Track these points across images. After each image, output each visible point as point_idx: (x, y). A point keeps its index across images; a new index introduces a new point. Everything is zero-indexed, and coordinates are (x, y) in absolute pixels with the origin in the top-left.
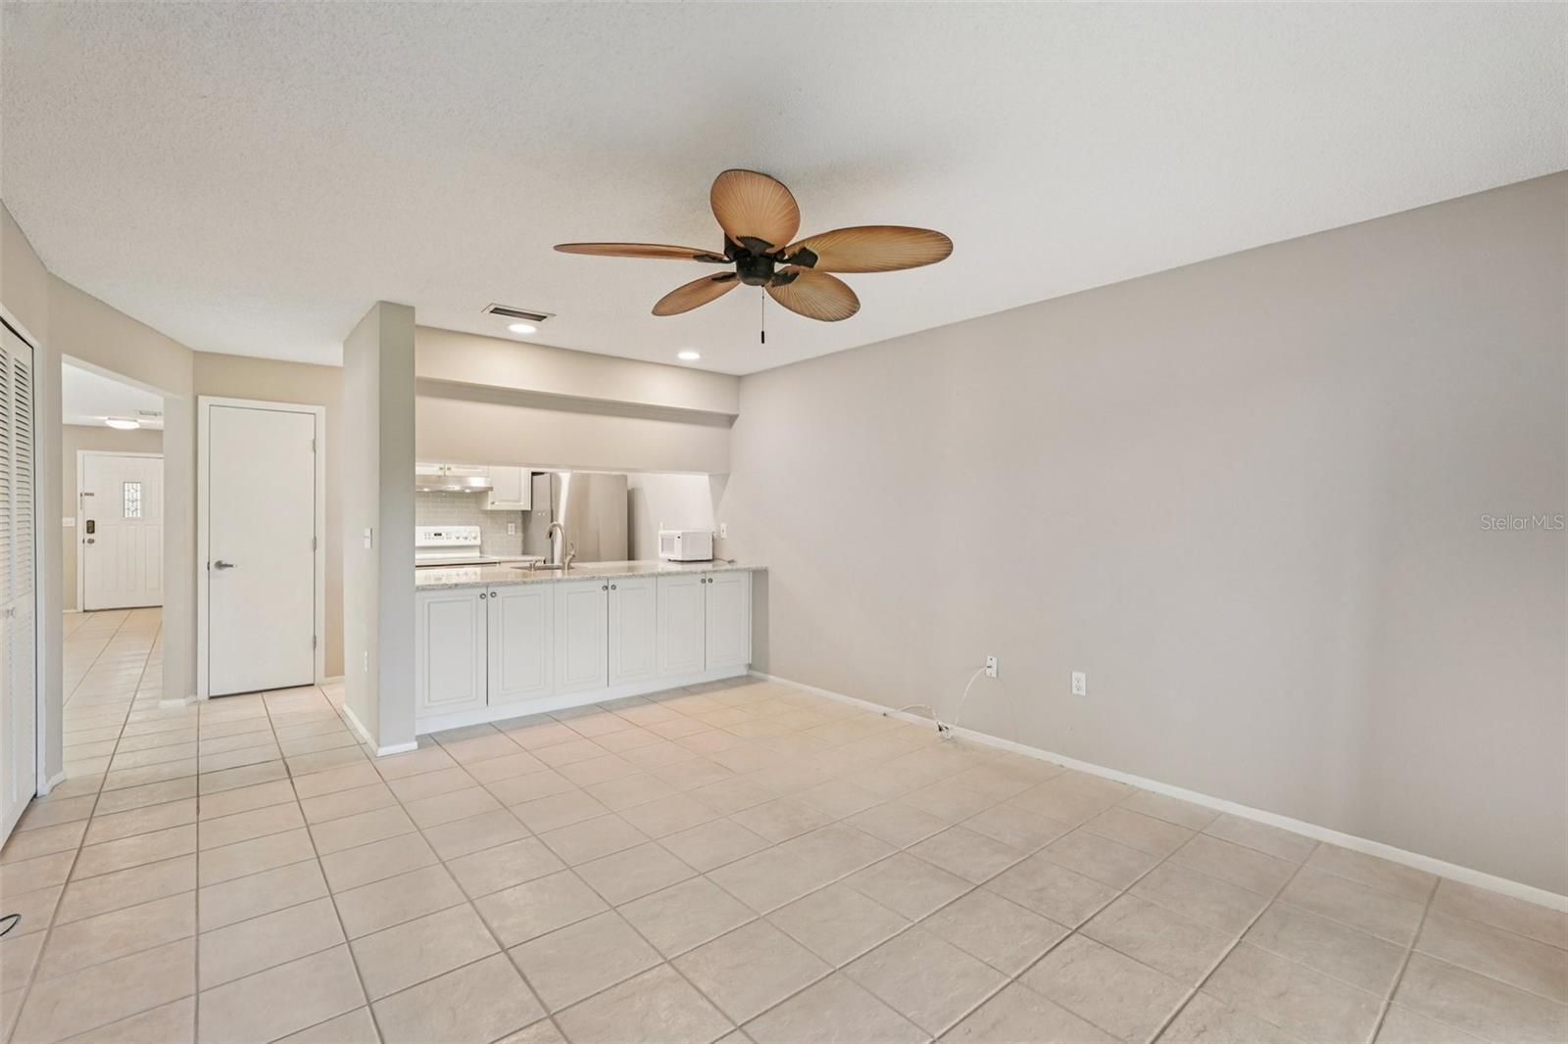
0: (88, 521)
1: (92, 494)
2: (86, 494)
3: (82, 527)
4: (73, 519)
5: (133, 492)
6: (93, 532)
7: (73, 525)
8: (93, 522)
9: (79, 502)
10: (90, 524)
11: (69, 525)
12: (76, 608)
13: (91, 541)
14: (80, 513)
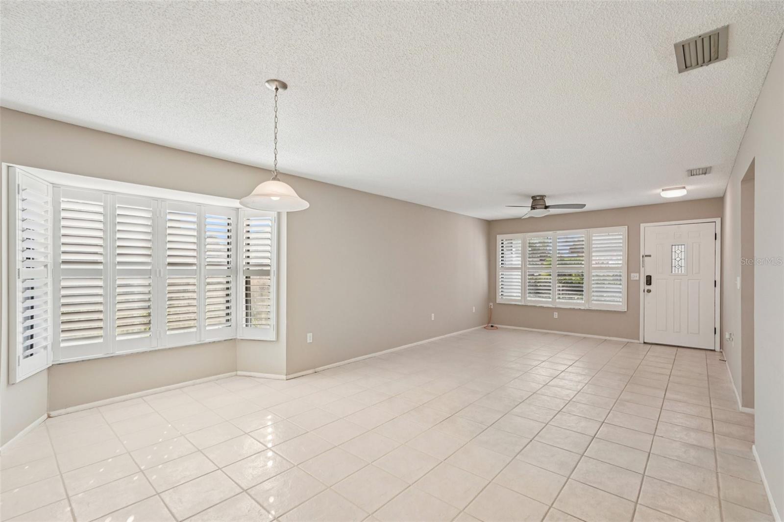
0: (647, 276)
1: (650, 256)
2: (646, 256)
3: (643, 280)
4: (638, 274)
5: (679, 253)
6: (650, 284)
7: (638, 279)
8: (651, 276)
9: (641, 262)
10: (649, 279)
11: (634, 279)
12: (639, 340)
13: (649, 291)
14: (642, 269)
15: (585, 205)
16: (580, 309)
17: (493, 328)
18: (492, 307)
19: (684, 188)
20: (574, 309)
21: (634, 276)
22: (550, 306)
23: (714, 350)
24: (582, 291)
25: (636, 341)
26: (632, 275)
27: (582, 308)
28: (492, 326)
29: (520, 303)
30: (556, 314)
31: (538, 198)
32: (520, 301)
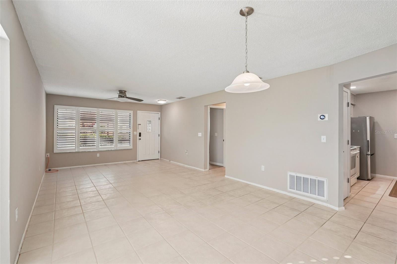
0: (139, 133)
1: (140, 125)
2: (139, 125)
3: (138, 135)
4: (136, 132)
6: (141, 136)
7: (136, 134)
8: (141, 133)
9: (138, 127)
13: (140, 139)
14: (138, 130)
15: (143, 100)
16: (111, 150)
17: (50, 171)
18: (49, 157)
19: (166, 101)
20: (109, 150)
21: (135, 133)
22: (95, 150)
23: (158, 159)
24: (113, 141)
25: (136, 161)
26: (134, 132)
27: (113, 149)
28: (49, 170)
29: (74, 151)
30: (98, 155)
31: (123, 92)
32: (75, 149)
